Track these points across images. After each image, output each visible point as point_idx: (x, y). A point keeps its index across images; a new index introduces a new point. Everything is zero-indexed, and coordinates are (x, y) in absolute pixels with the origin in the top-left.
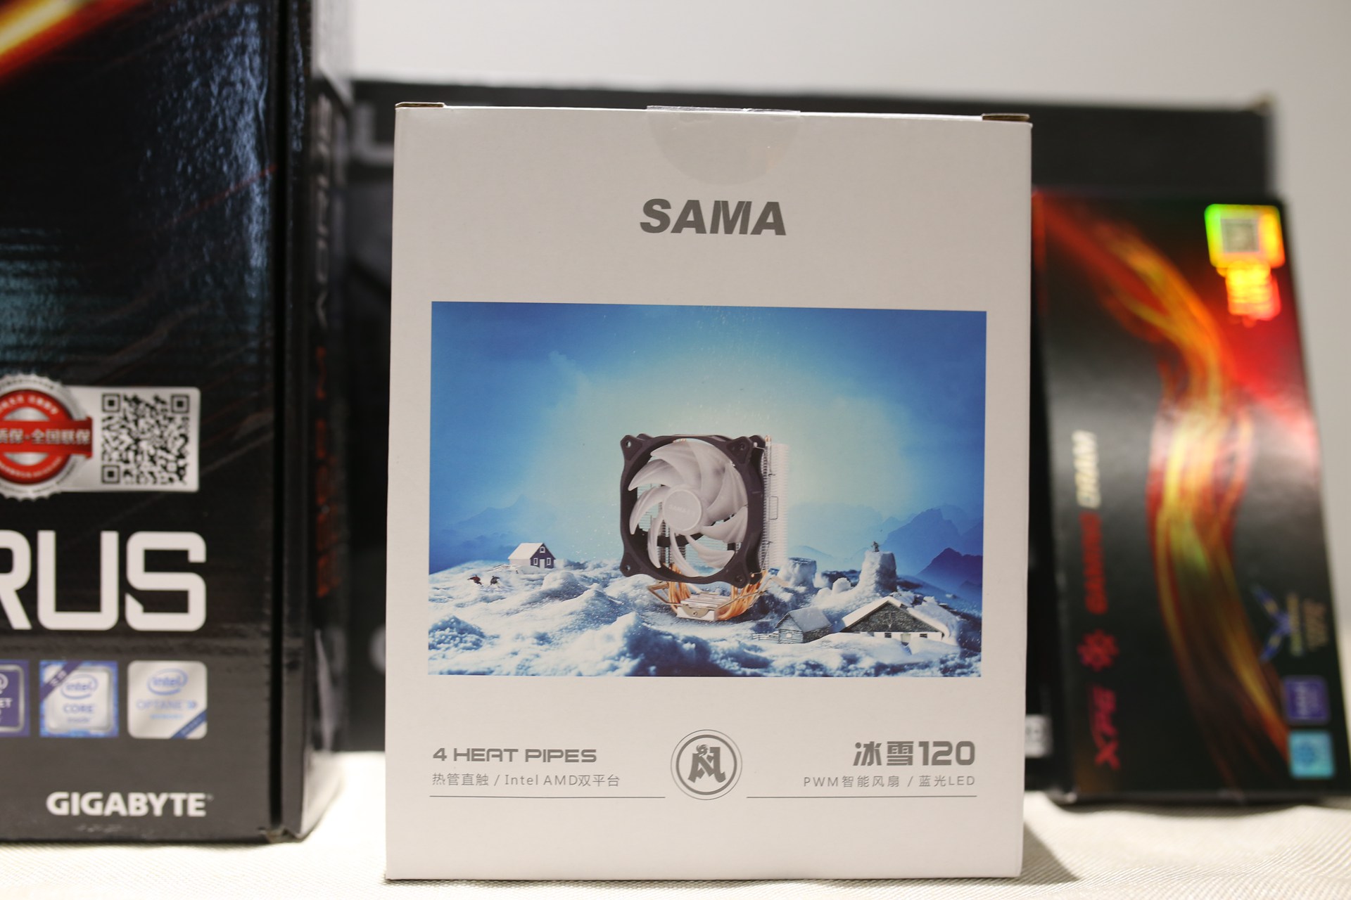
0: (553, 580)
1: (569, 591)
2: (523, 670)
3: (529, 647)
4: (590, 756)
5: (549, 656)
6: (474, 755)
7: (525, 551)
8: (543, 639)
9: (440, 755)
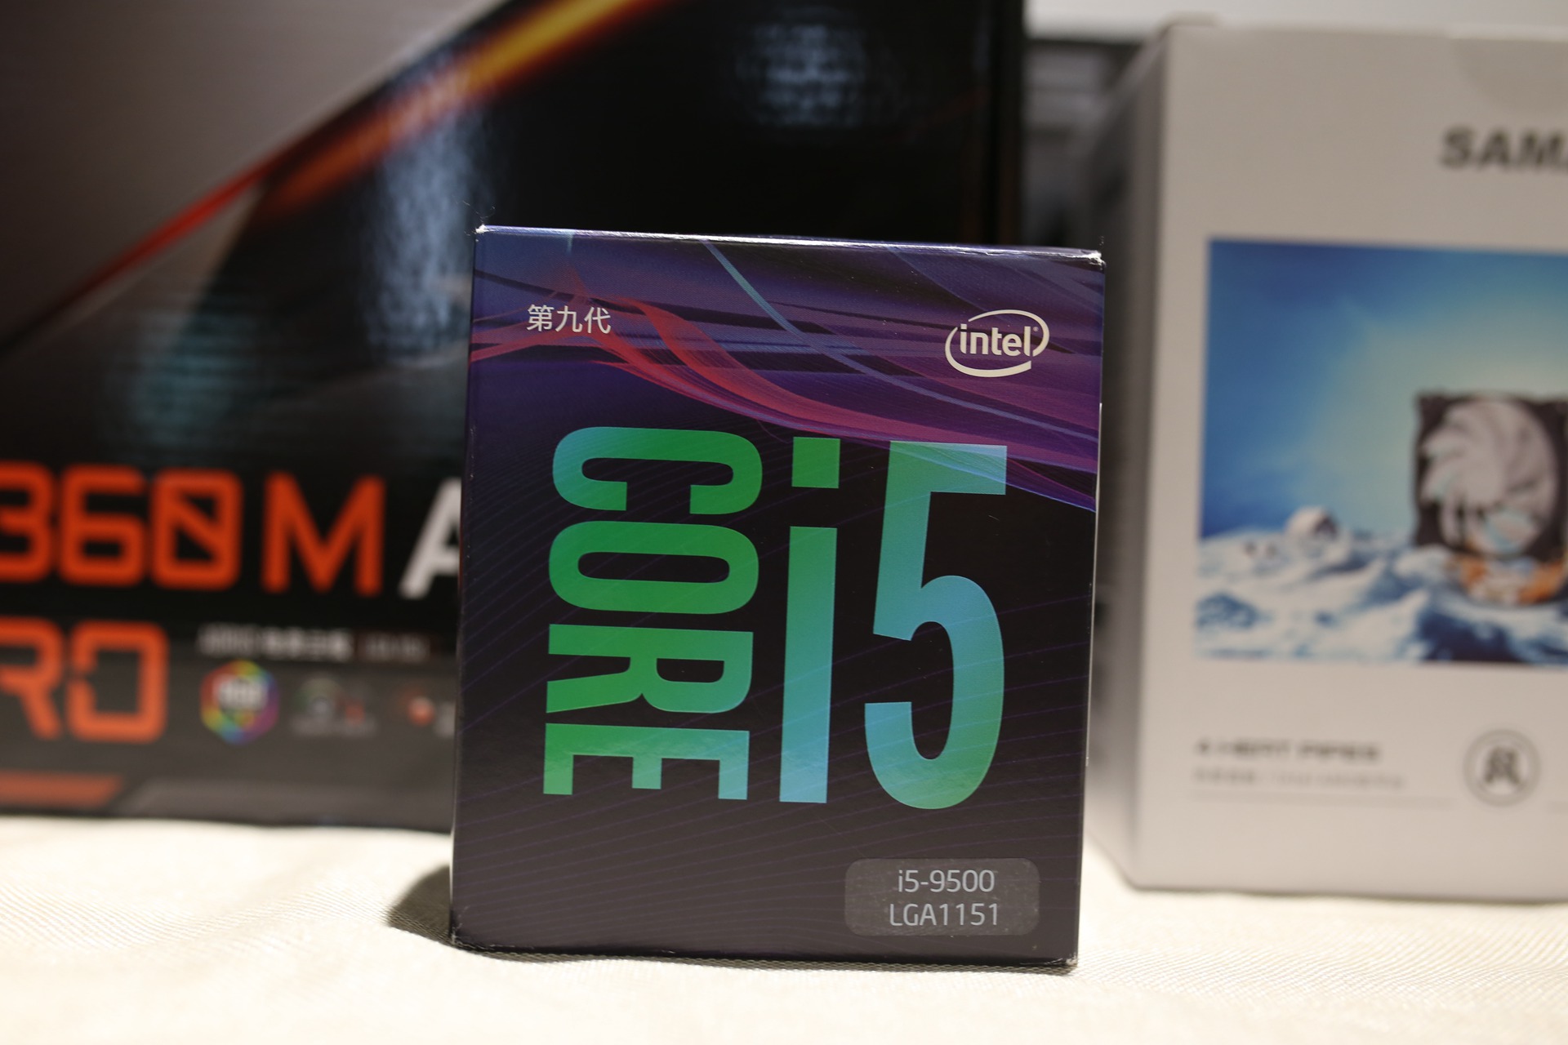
0: (1337, 552)
1: (1354, 564)
2: (1302, 653)
3: (1307, 628)
4: (1371, 753)
5: (1330, 639)
6: (1242, 749)
7: (1305, 519)
8: (1324, 619)
9: (1204, 747)
